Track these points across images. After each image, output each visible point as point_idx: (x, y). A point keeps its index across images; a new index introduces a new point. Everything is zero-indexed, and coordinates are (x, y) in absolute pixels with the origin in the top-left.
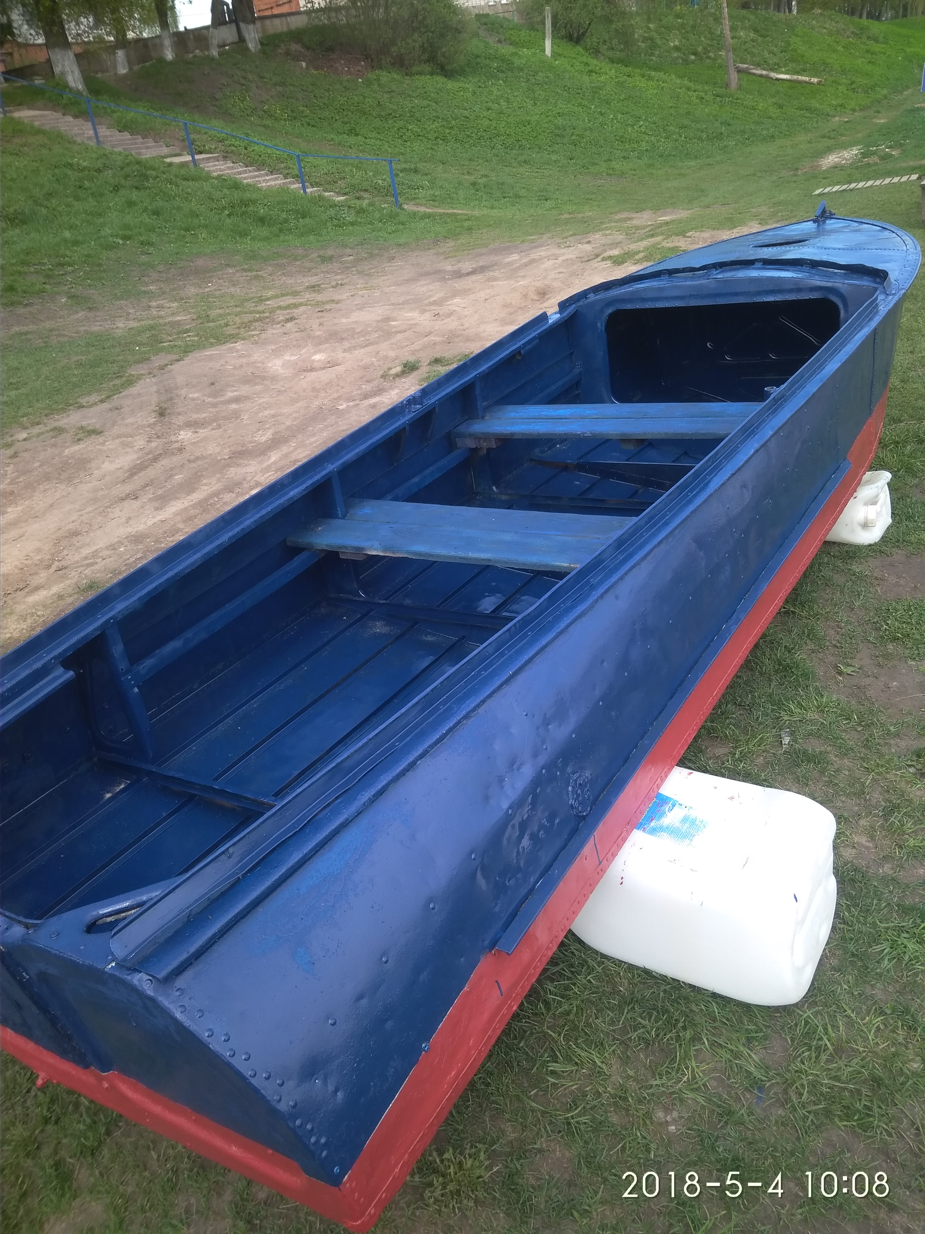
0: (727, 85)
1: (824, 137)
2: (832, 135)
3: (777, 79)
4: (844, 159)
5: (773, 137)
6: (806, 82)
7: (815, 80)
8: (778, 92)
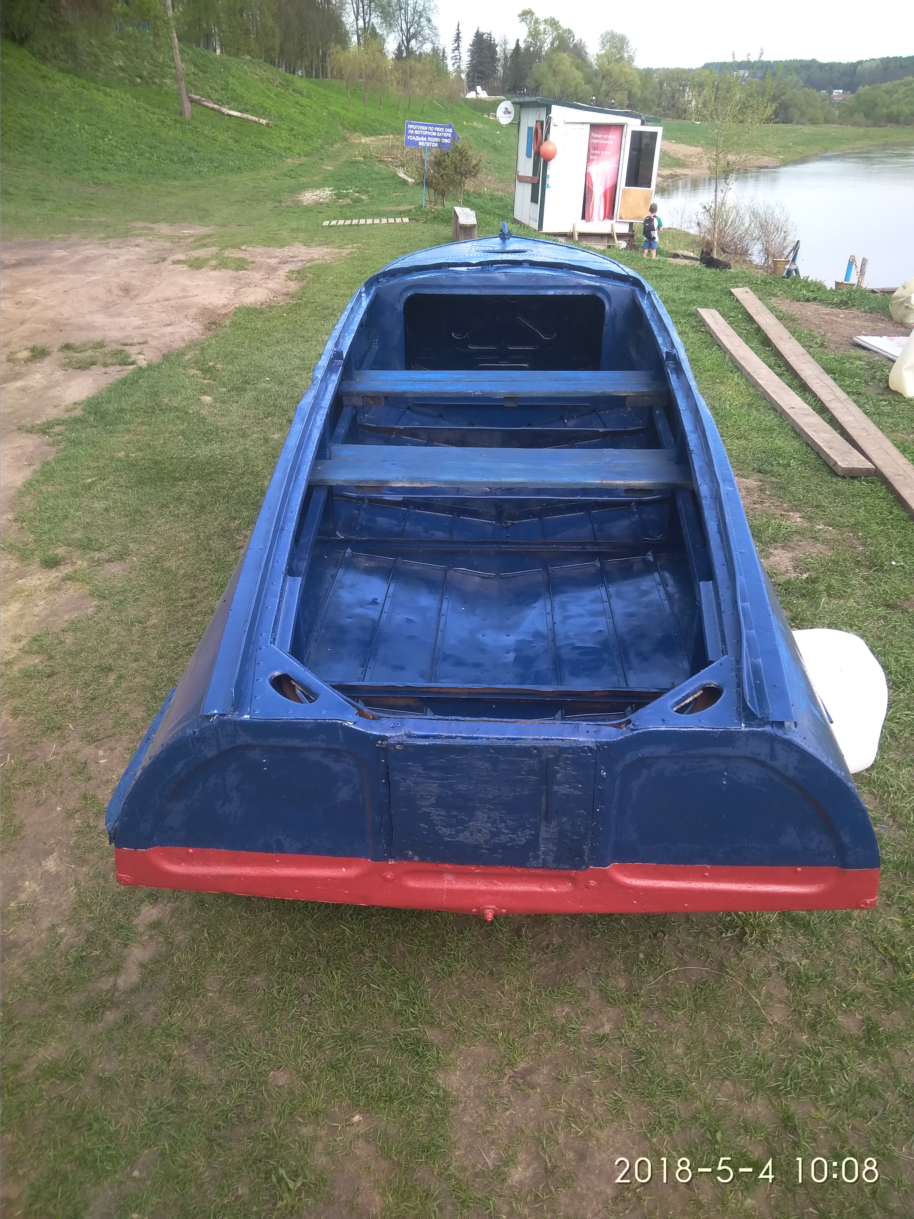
0: (181, 113)
1: (286, 175)
2: (293, 174)
3: (228, 115)
4: (321, 198)
5: (239, 168)
6: (255, 122)
7: (263, 121)
8: (229, 127)
